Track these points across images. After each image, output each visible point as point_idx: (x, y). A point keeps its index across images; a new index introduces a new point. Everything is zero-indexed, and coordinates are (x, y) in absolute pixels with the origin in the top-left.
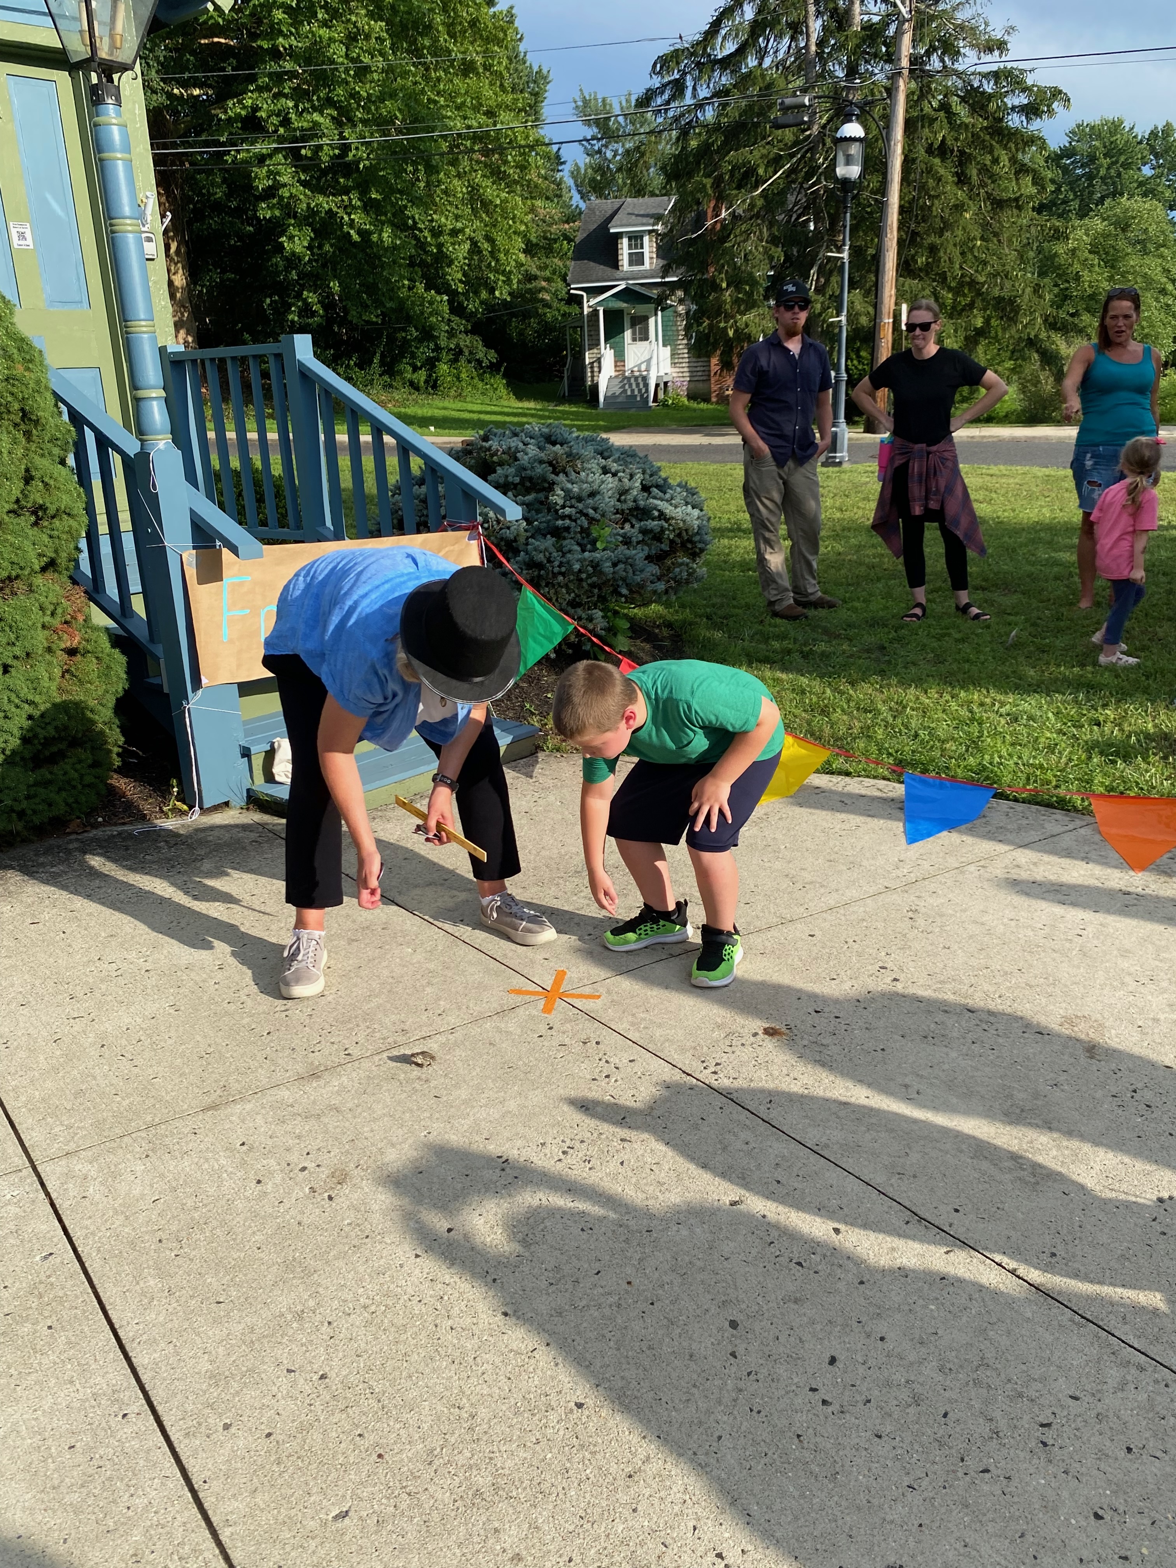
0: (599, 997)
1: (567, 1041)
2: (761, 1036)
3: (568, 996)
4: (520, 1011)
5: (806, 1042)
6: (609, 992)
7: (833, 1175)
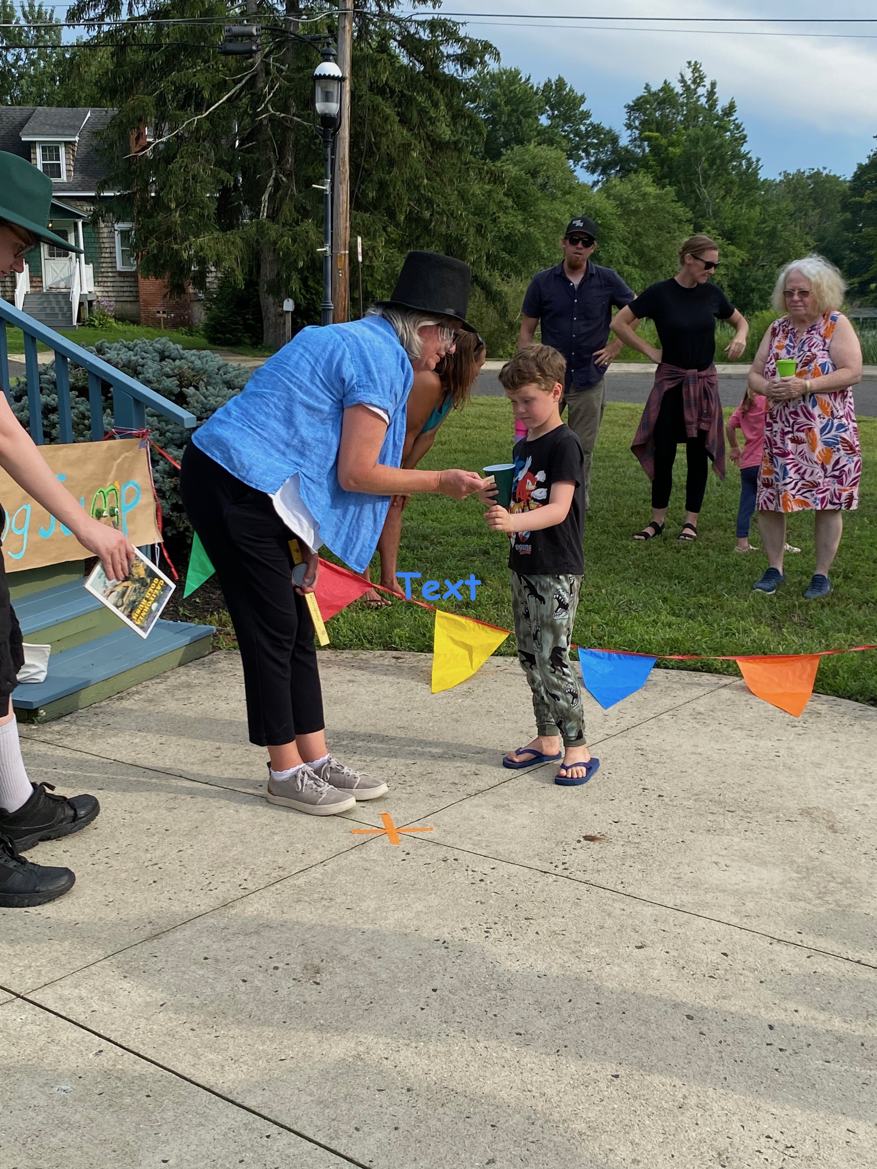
0: (432, 829)
1: (428, 861)
2: (585, 842)
3: (405, 830)
4: (372, 844)
5: (622, 843)
6: (435, 824)
7: (701, 922)
